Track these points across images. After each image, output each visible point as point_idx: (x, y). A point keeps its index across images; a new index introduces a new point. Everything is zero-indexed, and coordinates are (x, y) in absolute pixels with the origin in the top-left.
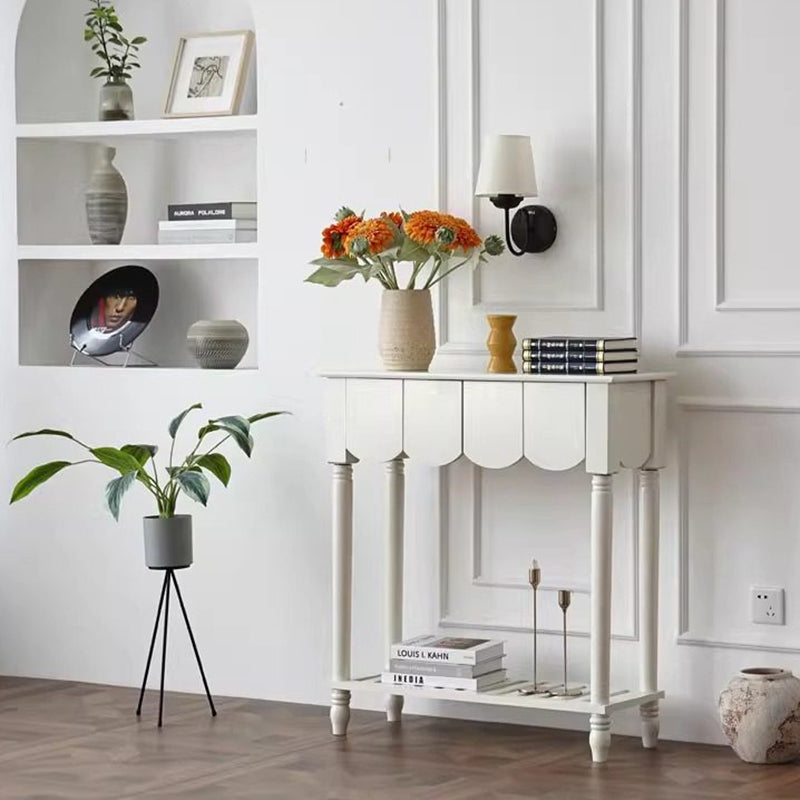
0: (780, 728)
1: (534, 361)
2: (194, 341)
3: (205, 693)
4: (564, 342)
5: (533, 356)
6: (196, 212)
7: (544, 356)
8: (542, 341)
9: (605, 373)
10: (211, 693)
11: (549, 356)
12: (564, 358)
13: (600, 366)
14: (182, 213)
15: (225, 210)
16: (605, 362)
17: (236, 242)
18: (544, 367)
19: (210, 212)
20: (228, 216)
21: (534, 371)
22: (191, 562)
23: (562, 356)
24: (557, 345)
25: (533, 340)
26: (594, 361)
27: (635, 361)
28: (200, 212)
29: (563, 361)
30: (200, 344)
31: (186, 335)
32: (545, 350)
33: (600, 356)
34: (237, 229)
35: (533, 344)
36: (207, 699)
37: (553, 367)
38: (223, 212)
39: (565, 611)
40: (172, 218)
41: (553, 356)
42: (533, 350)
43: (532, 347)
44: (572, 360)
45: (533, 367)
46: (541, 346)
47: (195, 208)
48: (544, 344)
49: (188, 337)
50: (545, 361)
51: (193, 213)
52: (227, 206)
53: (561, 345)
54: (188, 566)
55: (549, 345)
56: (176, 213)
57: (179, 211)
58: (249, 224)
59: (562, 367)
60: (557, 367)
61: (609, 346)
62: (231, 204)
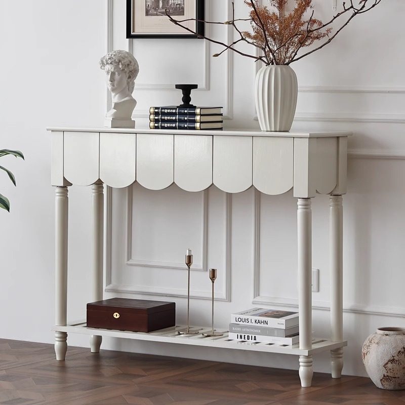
0: (385, 366)
1: (156, 121)
4: (176, 109)
5: (156, 118)
7: (163, 118)
8: (162, 108)
9: (201, 129)
11: (166, 118)
12: (176, 119)
13: (198, 125)
16: (201, 123)
18: (163, 125)
21: (156, 128)
23: (174, 118)
24: (171, 111)
25: (156, 108)
26: (194, 121)
27: (221, 122)
29: (175, 121)
32: (164, 114)
33: (198, 118)
35: (156, 110)
37: (169, 125)
39: (213, 282)
41: (169, 118)
42: (156, 114)
43: (155, 112)
44: (180, 121)
45: (156, 125)
46: (161, 112)
48: (163, 111)
50: (164, 121)
53: (174, 111)
55: (166, 111)
59: (174, 125)
60: (171, 125)
61: (204, 112)
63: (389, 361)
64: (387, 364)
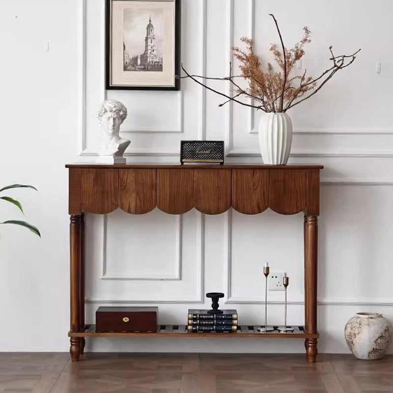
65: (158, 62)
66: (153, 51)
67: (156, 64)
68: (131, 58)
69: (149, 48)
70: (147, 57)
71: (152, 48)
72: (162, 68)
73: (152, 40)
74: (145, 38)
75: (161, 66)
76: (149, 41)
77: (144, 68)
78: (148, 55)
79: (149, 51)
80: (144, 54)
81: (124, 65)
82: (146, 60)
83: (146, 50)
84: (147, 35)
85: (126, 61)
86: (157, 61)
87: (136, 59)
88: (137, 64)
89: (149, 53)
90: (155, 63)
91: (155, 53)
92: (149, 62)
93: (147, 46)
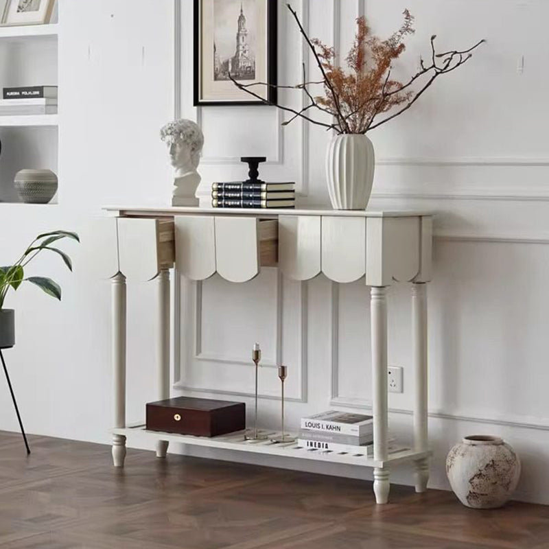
0: (471, 481)
1: (220, 198)
2: (19, 184)
3: (21, 432)
4: (240, 185)
5: (219, 195)
6: (21, 93)
7: (226, 195)
8: (226, 184)
9: (267, 208)
10: (25, 432)
11: (230, 195)
12: (240, 197)
13: (263, 203)
14: (12, 94)
15: (39, 92)
16: (267, 200)
17: (46, 113)
18: (226, 203)
19: (30, 93)
20: (41, 96)
21: (219, 206)
22: (14, 344)
23: (238, 195)
24: (235, 187)
25: (219, 184)
26: (260, 199)
27: (293, 199)
28: (23, 93)
30: (22, 186)
31: (13, 179)
32: (227, 190)
33: (264, 195)
34: (47, 105)
35: (219, 187)
36: (22, 436)
37: (233, 203)
38: (38, 93)
39: (283, 381)
40: (5, 97)
41: (233, 195)
42: (219, 190)
43: (218, 188)
44: (245, 198)
45: (219, 203)
46: (225, 188)
47: (20, 90)
48: (227, 187)
49: (15, 181)
50: (227, 198)
51: (18, 93)
52: (41, 89)
53: (238, 187)
54: (11, 347)
55: (230, 187)
56: (8, 94)
57: (10, 92)
58: (52, 101)
59: (238, 203)
60: (235, 203)
61: (271, 188)
62: (43, 87)
63: (475, 476)
64: (473, 478)
65: (250, 67)
66: (245, 52)
67: (249, 69)
68: (222, 63)
69: (241, 48)
70: (238, 60)
71: (243, 47)
72: (254, 75)
73: (243, 38)
74: (236, 36)
75: (254, 72)
76: (241, 39)
77: (236, 76)
78: (240, 58)
79: (241, 53)
80: (235, 57)
81: (215, 73)
82: (238, 65)
83: (238, 51)
84: (239, 31)
85: (217, 67)
86: (250, 65)
87: (226, 64)
88: (227, 70)
89: (240, 55)
90: (247, 68)
91: (246, 54)
92: (241, 67)
93: (238, 46)
